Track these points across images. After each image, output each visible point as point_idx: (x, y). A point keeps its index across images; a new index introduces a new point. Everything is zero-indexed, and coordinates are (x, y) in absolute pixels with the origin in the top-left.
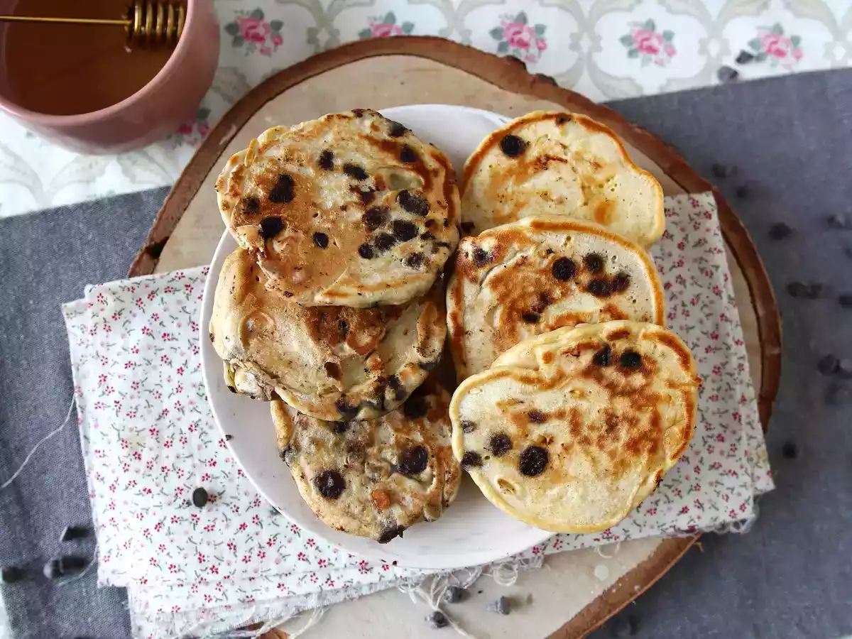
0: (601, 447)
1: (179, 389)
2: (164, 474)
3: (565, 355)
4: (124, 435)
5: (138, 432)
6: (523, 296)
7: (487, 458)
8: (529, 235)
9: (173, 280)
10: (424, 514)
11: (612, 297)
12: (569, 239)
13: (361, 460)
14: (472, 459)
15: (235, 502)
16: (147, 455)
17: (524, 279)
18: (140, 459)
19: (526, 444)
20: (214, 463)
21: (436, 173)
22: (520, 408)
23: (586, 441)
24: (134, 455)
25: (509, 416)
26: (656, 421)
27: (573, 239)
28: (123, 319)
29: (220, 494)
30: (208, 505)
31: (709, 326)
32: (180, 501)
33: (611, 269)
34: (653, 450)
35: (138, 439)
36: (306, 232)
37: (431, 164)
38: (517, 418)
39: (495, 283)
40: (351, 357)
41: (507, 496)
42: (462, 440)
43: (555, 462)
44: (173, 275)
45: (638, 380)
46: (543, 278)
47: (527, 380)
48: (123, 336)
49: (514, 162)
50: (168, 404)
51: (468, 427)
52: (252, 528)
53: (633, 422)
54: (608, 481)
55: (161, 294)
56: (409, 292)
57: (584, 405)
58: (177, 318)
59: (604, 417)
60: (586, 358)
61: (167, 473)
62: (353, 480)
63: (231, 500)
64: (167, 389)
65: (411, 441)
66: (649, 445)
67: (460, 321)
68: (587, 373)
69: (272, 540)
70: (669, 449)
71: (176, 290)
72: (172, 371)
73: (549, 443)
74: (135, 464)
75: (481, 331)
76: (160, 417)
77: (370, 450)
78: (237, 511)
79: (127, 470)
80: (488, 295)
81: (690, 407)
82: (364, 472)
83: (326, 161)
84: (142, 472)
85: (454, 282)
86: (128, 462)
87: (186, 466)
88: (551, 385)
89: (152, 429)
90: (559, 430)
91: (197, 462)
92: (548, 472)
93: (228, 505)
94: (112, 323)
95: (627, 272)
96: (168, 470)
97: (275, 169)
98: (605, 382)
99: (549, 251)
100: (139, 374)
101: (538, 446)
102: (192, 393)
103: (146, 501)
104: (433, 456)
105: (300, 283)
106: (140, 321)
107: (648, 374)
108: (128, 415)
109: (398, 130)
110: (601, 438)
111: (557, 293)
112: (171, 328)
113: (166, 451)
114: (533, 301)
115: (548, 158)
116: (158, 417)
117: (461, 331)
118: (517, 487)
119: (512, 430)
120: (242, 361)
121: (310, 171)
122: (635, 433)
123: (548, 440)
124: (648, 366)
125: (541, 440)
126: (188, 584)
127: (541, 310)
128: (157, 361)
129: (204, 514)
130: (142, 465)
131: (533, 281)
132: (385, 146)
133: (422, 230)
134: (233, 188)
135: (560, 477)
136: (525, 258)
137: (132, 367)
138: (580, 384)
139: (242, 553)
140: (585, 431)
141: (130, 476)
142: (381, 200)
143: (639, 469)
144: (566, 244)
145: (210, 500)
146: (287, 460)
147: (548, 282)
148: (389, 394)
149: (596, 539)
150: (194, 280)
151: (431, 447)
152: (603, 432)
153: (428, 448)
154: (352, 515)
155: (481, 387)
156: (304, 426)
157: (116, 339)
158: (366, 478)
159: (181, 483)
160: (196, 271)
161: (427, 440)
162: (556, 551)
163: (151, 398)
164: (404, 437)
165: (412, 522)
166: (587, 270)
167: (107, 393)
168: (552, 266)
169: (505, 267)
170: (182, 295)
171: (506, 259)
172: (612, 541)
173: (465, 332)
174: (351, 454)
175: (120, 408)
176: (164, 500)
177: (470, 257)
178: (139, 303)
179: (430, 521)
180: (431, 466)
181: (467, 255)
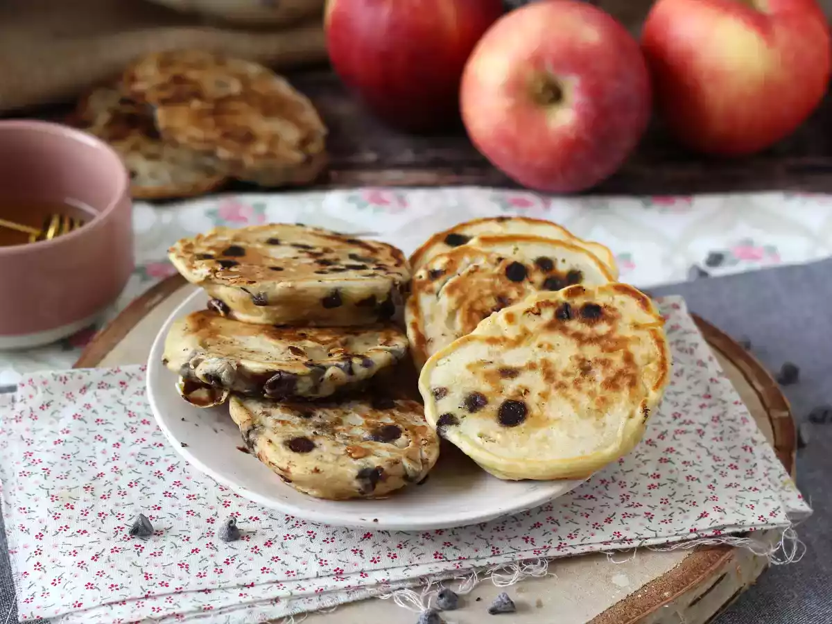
0: (579, 389)
1: (116, 458)
2: (101, 518)
3: (527, 314)
4: (52, 492)
5: (70, 489)
6: (480, 299)
7: (464, 417)
8: (478, 248)
9: (109, 373)
10: (402, 462)
12: (517, 249)
13: (331, 432)
14: (447, 420)
15: (185, 533)
16: (80, 506)
17: (479, 283)
18: (72, 508)
19: (501, 399)
20: (159, 508)
21: (381, 249)
22: (491, 368)
23: (561, 386)
24: (66, 506)
25: (480, 375)
26: (628, 359)
27: (520, 248)
28: (51, 409)
29: (167, 530)
30: (153, 538)
32: (120, 536)
33: (562, 268)
34: (633, 384)
35: (70, 494)
36: (261, 266)
37: (375, 246)
38: (488, 376)
39: (451, 290)
40: (315, 348)
41: (488, 445)
42: (435, 406)
43: (535, 411)
44: (108, 369)
45: (602, 328)
46: (498, 282)
47: (492, 341)
48: (51, 423)
50: (107, 470)
51: (439, 394)
52: (205, 552)
53: (605, 363)
54: (593, 419)
55: (94, 389)
57: (553, 357)
58: (110, 408)
59: (576, 363)
60: (548, 315)
61: (104, 517)
62: (323, 443)
63: (181, 533)
64: (100, 459)
65: (382, 423)
66: (627, 381)
67: (420, 329)
68: (550, 327)
69: (230, 560)
70: (647, 381)
71: (110, 386)
72: (106, 446)
73: (525, 394)
74: (67, 513)
75: (443, 335)
76: (95, 479)
77: (339, 428)
78: (187, 540)
79: (58, 518)
80: (446, 301)
81: (660, 342)
82: (333, 440)
83: (273, 242)
84: (76, 518)
85: (411, 299)
86: (58, 511)
87: (127, 512)
88: (518, 342)
89: (87, 486)
90: (534, 381)
92: (529, 419)
93: (176, 536)
94: (39, 412)
95: (577, 269)
96: (106, 515)
97: (224, 244)
98: (570, 333)
99: (500, 259)
101: (513, 399)
102: (132, 461)
103: (83, 539)
104: (406, 430)
105: (262, 279)
106: (72, 409)
107: (611, 320)
108: (58, 478)
110: (576, 382)
112: (105, 415)
113: (103, 502)
114: (490, 303)
116: (92, 478)
117: (422, 340)
118: (497, 437)
119: (485, 388)
120: (203, 355)
121: (259, 246)
122: (611, 373)
123: (523, 391)
124: (609, 313)
125: (517, 393)
126: (131, 600)
128: (90, 439)
129: (150, 545)
130: (75, 513)
131: (488, 285)
132: (330, 238)
133: (373, 267)
134: (184, 251)
135: (542, 422)
136: (477, 267)
137: (62, 443)
138: (546, 338)
139: (194, 570)
140: (559, 377)
141: (62, 522)
142: (331, 256)
143: (623, 403)
144: (514, 253)
145: (156, 534)
146: (252, 436)
147: (502, 285)
148: (356, 361)
149: (606, 543)
150: (130, 376)
151: (403, 425)
152: (578, 376)
153: (400, 426)
154: (327, 462)
155: (449, 357)
156: (268, 415)
157: (44, 424)
158: (337, 442)
159: (120, 524)
160: (133, 368)
161: (399, 422)
162: (561, 553)
163: (85, 466)
164: (373, 421)
165: (391, 466)
166: (539, 270)
167: (34, 464)
168: (504, 269)
169: (459, 275)
170: (116, 391)
171: (458, 271)
172: (626, 545)
173: (427, 340)
174: (320, 429)
175: (48, 473)
176: (102, 537)
177: (424, 277)
178: (70, 396)
179: (410, 473)
180: (406, 436)
181: (420, 277)
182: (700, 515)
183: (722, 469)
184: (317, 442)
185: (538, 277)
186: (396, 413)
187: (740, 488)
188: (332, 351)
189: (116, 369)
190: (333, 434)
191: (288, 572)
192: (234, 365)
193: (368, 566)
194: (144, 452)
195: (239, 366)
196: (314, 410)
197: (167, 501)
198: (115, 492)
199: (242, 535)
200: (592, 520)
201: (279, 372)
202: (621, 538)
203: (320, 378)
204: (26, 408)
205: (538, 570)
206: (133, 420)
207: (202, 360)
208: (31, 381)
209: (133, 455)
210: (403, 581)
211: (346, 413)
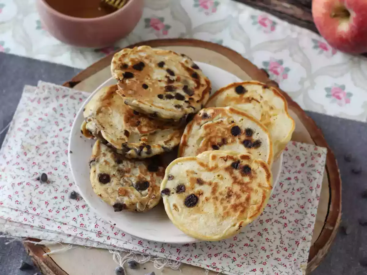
0: (222, 203)
1: (56, 136)
2: (33, 165)
3: (221, 159)
4: (24, 144)
5: (31, 145)
6: (215, 137)
7: (173, 193)
8: (227, 113)
9: (76, 93)
10: (136, 205)
11: (251, 149)
12: (242, 120)
13: (121, 176)
14: (167, 191)
15: (57, 187)
16: (29, 155)
17: (219, 130)
18: (26, 155)
19: (191, 192)
20: (56, 170)
21: (203, 85)
22: (196, 176)
23: (216, 198)
24: (24, 153)
25: (189, 178)
26: (248, 199)
27: (244, 120)
28: (48, 100)
29: (53, 182)
30: (45, 184)
31: (301, 202)
32: (34, 177)
33: (255, 138)
34: (242, 212)
35: (29, 148)
36: (141, 82)
37: (203, 82)
38: (192, 179)
39: (206, 128)
40: (136, 134)
41: (174, 211)
42: (166, 182)
43: (200, 204)
44: (76, 91)
45: (247, 179)
46: (226, 133)
47: (202, 164)
48: (44, 108)
49: (238, 96)
50: (49, 140)
51: (171, 178)
52: (59, 200)
53: (238, 197)
54: (219, 220)
55: (68, 98)
56: (170, 114)
57: (221, 183)
58: (69, 110)
59: (227, 190)
60: (229, 163)
62: (114, 181)
63: (56, 186)
64: (51, 134)
65: (145, 178)
66: (241, 209)
67: (187, 139)
68: (227, 169)
69: (65, 208)
70: (250, 213)
71: (75, 99)
72: (57, 129)
73: (201, 195)
74: (23, 156)
75: (193, 146)
77: (126, 174)
78: (56, 191)
79: (18, 158)
80: (202, 131)
81: (264, 197)
82: (120, 181)
83: (161, 65)
84: (24, 161)
85: (190, 123)
86: (20, 154)
87: (44, 166)
88: (211, 170)
89: (37, 146)
90: (207, 190)
91: (49, 166)
92: (195, 207)
93: (54, 187)
94: (42, 100)
95: (261, 141)
96: (36, 164)
97: (140, 59)
98: (233, 176)
99: (233, 122)
100: (42, 124)
101: (195, 195)
102: (61, 141)
103: (21, 173)
104: (151, 187)
105: (130, 94)
106: (55, 104)
107: (252, 178)
108: (30, 137)
109: (196, 67)
110: (222, 199)
111: (230, 140)
112: (65, 112)
113: (39, 157)
115: (253, 99)
116: (42, 143)
117: (185, 144)
118: (180, 209)
119: (188, 184)
120: (93, 118)
121: (153, 65)
122: (238, 202)
123: (201, 193)
124: (253, 174)
125: (198, 193)
126: (20, 211)
127: (221, 145)
128: (53, 122)
129: (42, 187)
130: (25, 158)
131: (222, 132)
132: (188, 69)
133: (187, 99)
135: (200, 211)
136: (222, 121)
138: (223, 173)
139: (49, 207)
140: (217, 194)
141: (19, 160)
142: (175, 84)
143: (234, 218)
144: (240, 121)
146: (92, 164)
147: (227, 134)
148: (145, 150)
149: (208, 266)
150: (85, 97)
152: (224, 197)
153: (151, 183)
154: (107, 192)
155: (183, 163)
156: (105, 155)
157: (40, 108)
158: (120, 183)
159: (38, 171)
161: (152, 180)
162: (187, 263)
163: (43, 135)
164: (143, 176)
165: (130, 205)
166: (245, 134)
167: (26, 126)
168: (232, 128)
169: (213, 122)
170: (76, 102)
171: (214, 120)
172: (215, 270)
173: (187, 145)
174: (118, 172)
175: (28, 133)
176: (28, 175)
178: (57, 97)
179: (138, 210)
180: (149, 190)
181: (200, 114)
182: (253, 269)
183: (280, 249)
184: (112, 179)
186: (155, 175)
187: (280, 262)
190: (121, 177)
191: (82, 224)
193: (111, 235)
195: (100, 132)
196: (124, 160)
197: (62, 167)
198: (46, 154)
199: (77, 198)
200: (210, 252)
202: (214, 266)
204: (38, 97)
205: (175, 266)
207: (91, 121)
208: (44, 86)
209: (63, 137)
210: (121, 248)
211: (135, 167)
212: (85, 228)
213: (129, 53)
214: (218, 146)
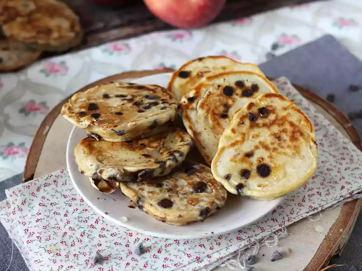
2: (76, 257)
4: (47, 249)
5: (55, 245)
6: (216, 108)
8: (207, 83)
9: (47, 178)
10: (215, 202)
11: (254, 94)
12: (224, 79)
13: (175, 193)
15: (119, 256)
16: (63, 253)
17: (214, 100)
18: (60, 255)
20: (101, 245)
21: (156, 89)
22: (240, 156)
23: (275, 149)
24: (56, 255)
27: (226, 79)
28: (27, 203)
29: (110, 255)
30: (105, 262)
32: (89, 265)
33: (248, 84)
34: (302, 134)
35: (56, 248)
36: (111, 113)
37: (152, 87)
39: (202, 106)
43: (272, 165)
44: (46, 176)
46: (222, 98)
48: (30, 211)
49: (188, 79)
50: (66, 229)
52: (133, 263)
53: (285, 131)
54: (298, 157)
55: (43, 188)
58: (55, 196)
61: (77, 256)
62: (175, 200)
64: (61, 225)
65: (195, 181)
66: (299, 134)
67: (194, 128)
69: (146, 265)
71: (49, 185)
72: (61, 217)
73: (263, 160)
74: (59, 258)
75: (205, 129)
76: (63, 236)
77: (178, 189)
78: (121, 259)
79: (56, 262)
80: (201, 112)
81: (299, 111)
82: (179, 197)
83: (106, 96)
84: (64, 260)
85: (184, 114)
86: (54, 258)
87: (87, 250)
89: (62, 241)
91: (91, 247)
93: (115, 258)
94: (22, 207)
95: (255, 83)
96: (78, 255)
99: (219, 86)
102: (77, 222)
104: (208, 183)
105: (119, 122)
106: (36, 202)
108: (46, 240)
109: (132, 84)
111: (230, 102)
112: (53, 200)
113: (73, 248)
114: (221, 109)
115: (202, 73)
116: (62, 236)
120: (103, 167)
121: (101, 101)
122: (290, 134)
127: (227, 111)
128: (52, 215)
129: (105, 266)
130: (62, 258)
131: (218, 100)
132: (128, 88)
133: (161, 102)
134: (70, 112)
136: (210, 92)
137: (40, 221)
140: (271, 146)
141: (59, 264)
142: (137, 99)
144: (224, 82)
145: (105, 260)
146: (140, 203)
147: (224, 99)
148: (177, 155)
149: (307, 213)
150: (57, 177)
151: (205, 180)
153: (204, 181)
154: (182, 210)
156: (143, 190)
157: (27, 212)
158: (181, 198)
159: (87, 258)
160: (57, 172)
161: (202, 179)
162: (290, 223)
163: (55, 230)
164: (191, 181)
165: (211, 205)
166: (238, 88)
167: (31, 235)
168: (223, 91)
169: (203, 98)
170: (53, 186)
171: (202, 96)
172: (316, 211)
173: (198, 133)
174: (170, 192)
175: (41, 239)
176: (81, 267)
177: (187, 102)
178: (33, 194)
179: (220, 206)
180: (210, 186)
181: (185, 102)
182: (341, 188)
183: (339, 161)
184: (172, 200)
185: (239, 91)
186: (199, 174)
187: (351, 169)
188: (161, 151)
189: (50, 175)
190: (177, 194)
191: (175, 265)
192: (122, 170)
193: (210, 252)
194: (80, 215)
195: (124, 170)
197: (102, 240)
198: (76, 241)
199: (145, 250)
200: (296, 202)
201: (145, 170)
202: (313, 208)
203: (164, 168)
204: (15, 206)
205: (284, 234)
206: (67, 199)
207: (103, 170)
208: (14, 192)
209: (75, 218)
210: (228, 255)
211: (177, 180)
212: (181, 266)
213: (71, 106)
214: (226, 113)
